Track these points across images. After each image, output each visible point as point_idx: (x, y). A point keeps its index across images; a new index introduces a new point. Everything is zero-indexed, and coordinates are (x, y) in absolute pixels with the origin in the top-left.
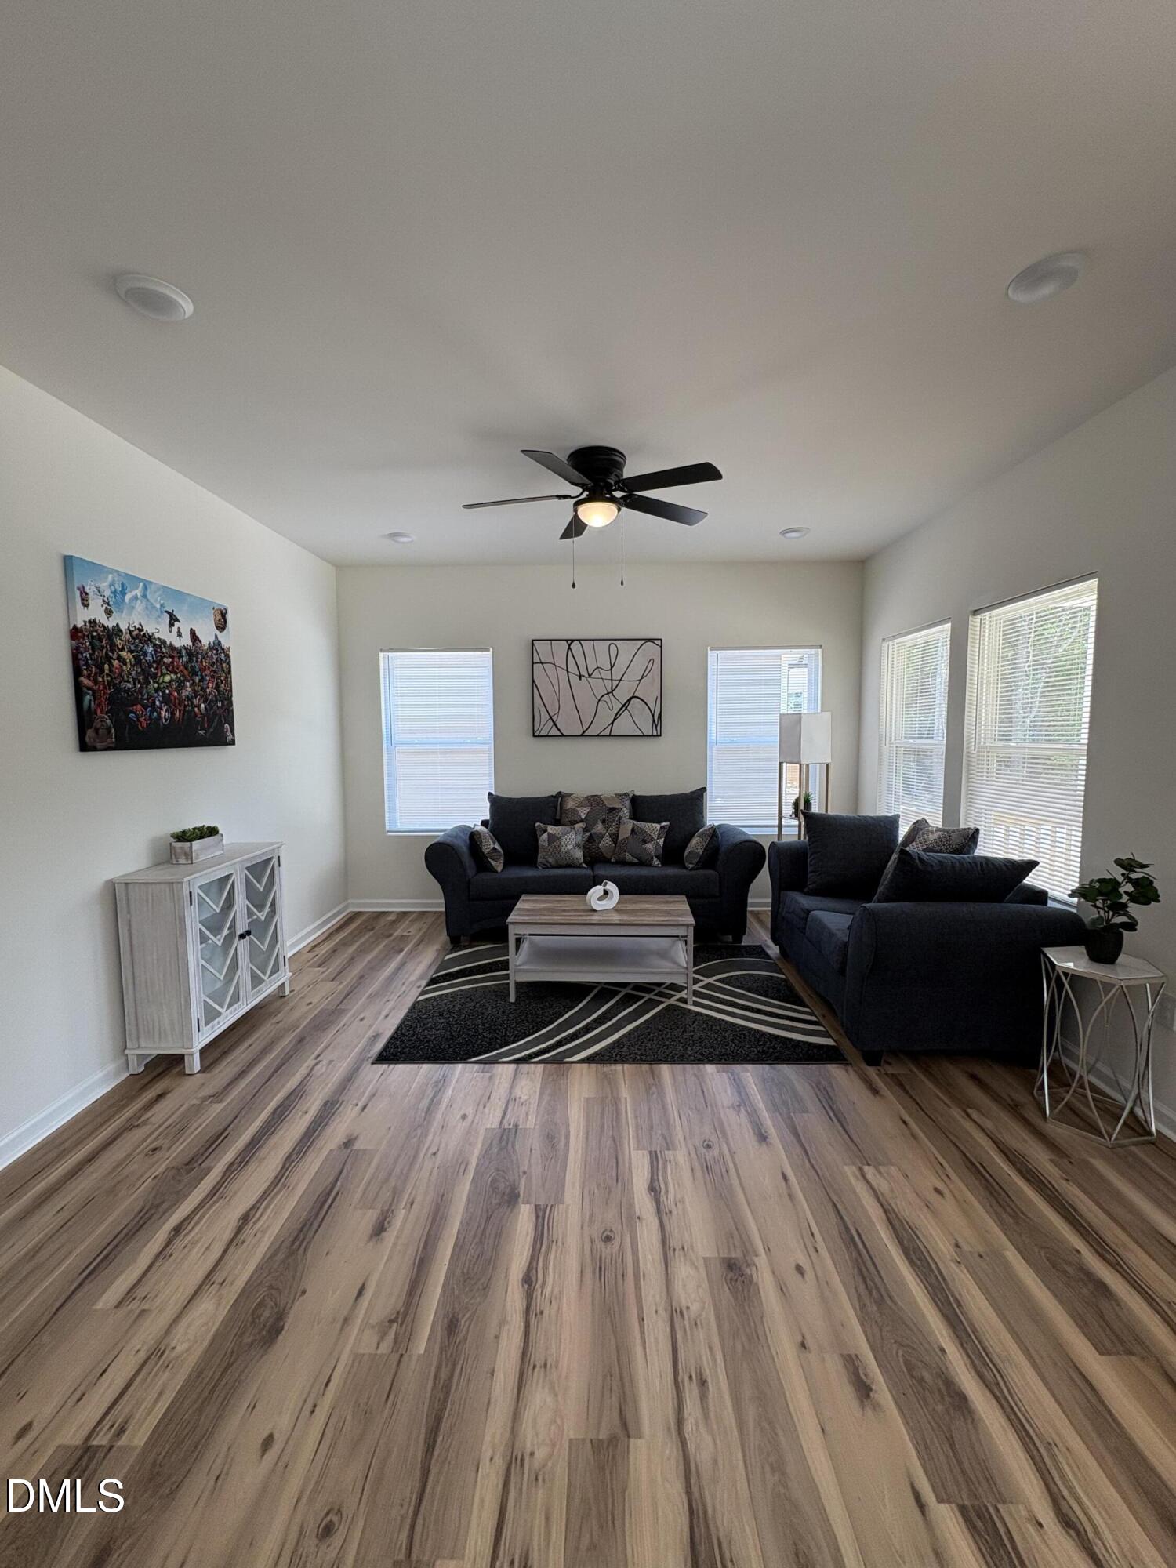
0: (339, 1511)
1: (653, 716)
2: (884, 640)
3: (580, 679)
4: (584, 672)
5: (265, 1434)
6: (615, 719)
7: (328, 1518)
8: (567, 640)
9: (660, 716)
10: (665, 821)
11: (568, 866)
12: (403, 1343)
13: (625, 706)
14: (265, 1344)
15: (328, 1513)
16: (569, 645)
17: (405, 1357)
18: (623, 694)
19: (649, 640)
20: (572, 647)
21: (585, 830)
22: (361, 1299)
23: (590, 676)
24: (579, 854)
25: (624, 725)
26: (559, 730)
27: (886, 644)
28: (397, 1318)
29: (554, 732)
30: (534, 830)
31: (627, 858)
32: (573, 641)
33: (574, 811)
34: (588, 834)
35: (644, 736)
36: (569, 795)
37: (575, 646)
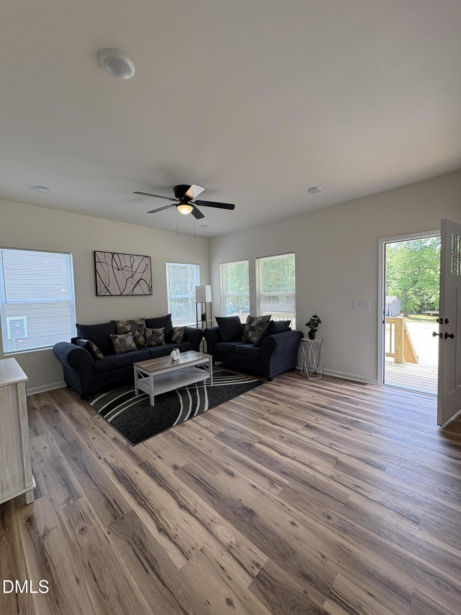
0: (325, 513)
1: (149, 287)
2: (220, 264)
3: (118, 270)
4: (120, 268)
5: (290, 524)
6: (134, 288)
7: (326, 516)
8: (112, 253)
9: (151, 287)
10: (163, 327)
11: (131, 351)
12: (281, 484)
13: (138, 282)
14: (254, 516)
15: (324, 516)
16: (113, 255)
17: (287, 485)
18: (137, 277)
19: (146, 257)
20: (114, 256)
21: (132, 335)
22: (257, 487)
23: (123, 269)
24: (134, 345)
25: (138, 291)
26: (110, 293)
27: (221, 265)
28: (272, 482)
29: (108, 293)
30: (109, 338)
31: (153, 343)
32: (114, 253)
33: (123, 327)
34: (133, 336)
35: (146, 295)
36: (119, 321)
37: (115, 256)
